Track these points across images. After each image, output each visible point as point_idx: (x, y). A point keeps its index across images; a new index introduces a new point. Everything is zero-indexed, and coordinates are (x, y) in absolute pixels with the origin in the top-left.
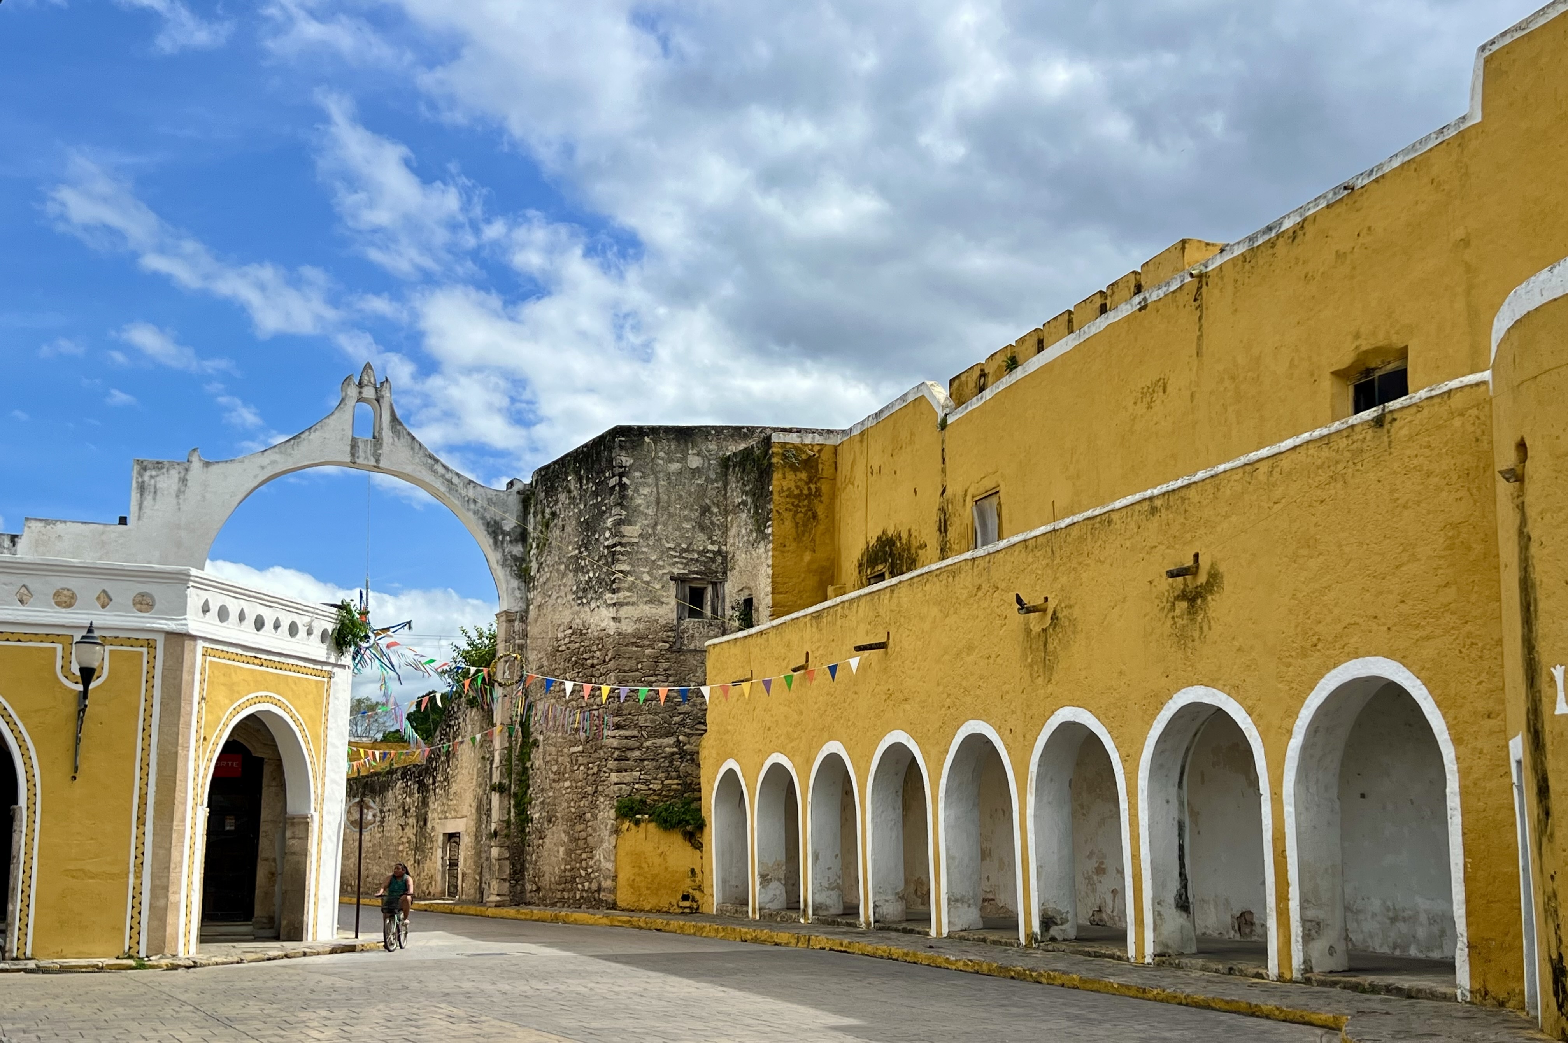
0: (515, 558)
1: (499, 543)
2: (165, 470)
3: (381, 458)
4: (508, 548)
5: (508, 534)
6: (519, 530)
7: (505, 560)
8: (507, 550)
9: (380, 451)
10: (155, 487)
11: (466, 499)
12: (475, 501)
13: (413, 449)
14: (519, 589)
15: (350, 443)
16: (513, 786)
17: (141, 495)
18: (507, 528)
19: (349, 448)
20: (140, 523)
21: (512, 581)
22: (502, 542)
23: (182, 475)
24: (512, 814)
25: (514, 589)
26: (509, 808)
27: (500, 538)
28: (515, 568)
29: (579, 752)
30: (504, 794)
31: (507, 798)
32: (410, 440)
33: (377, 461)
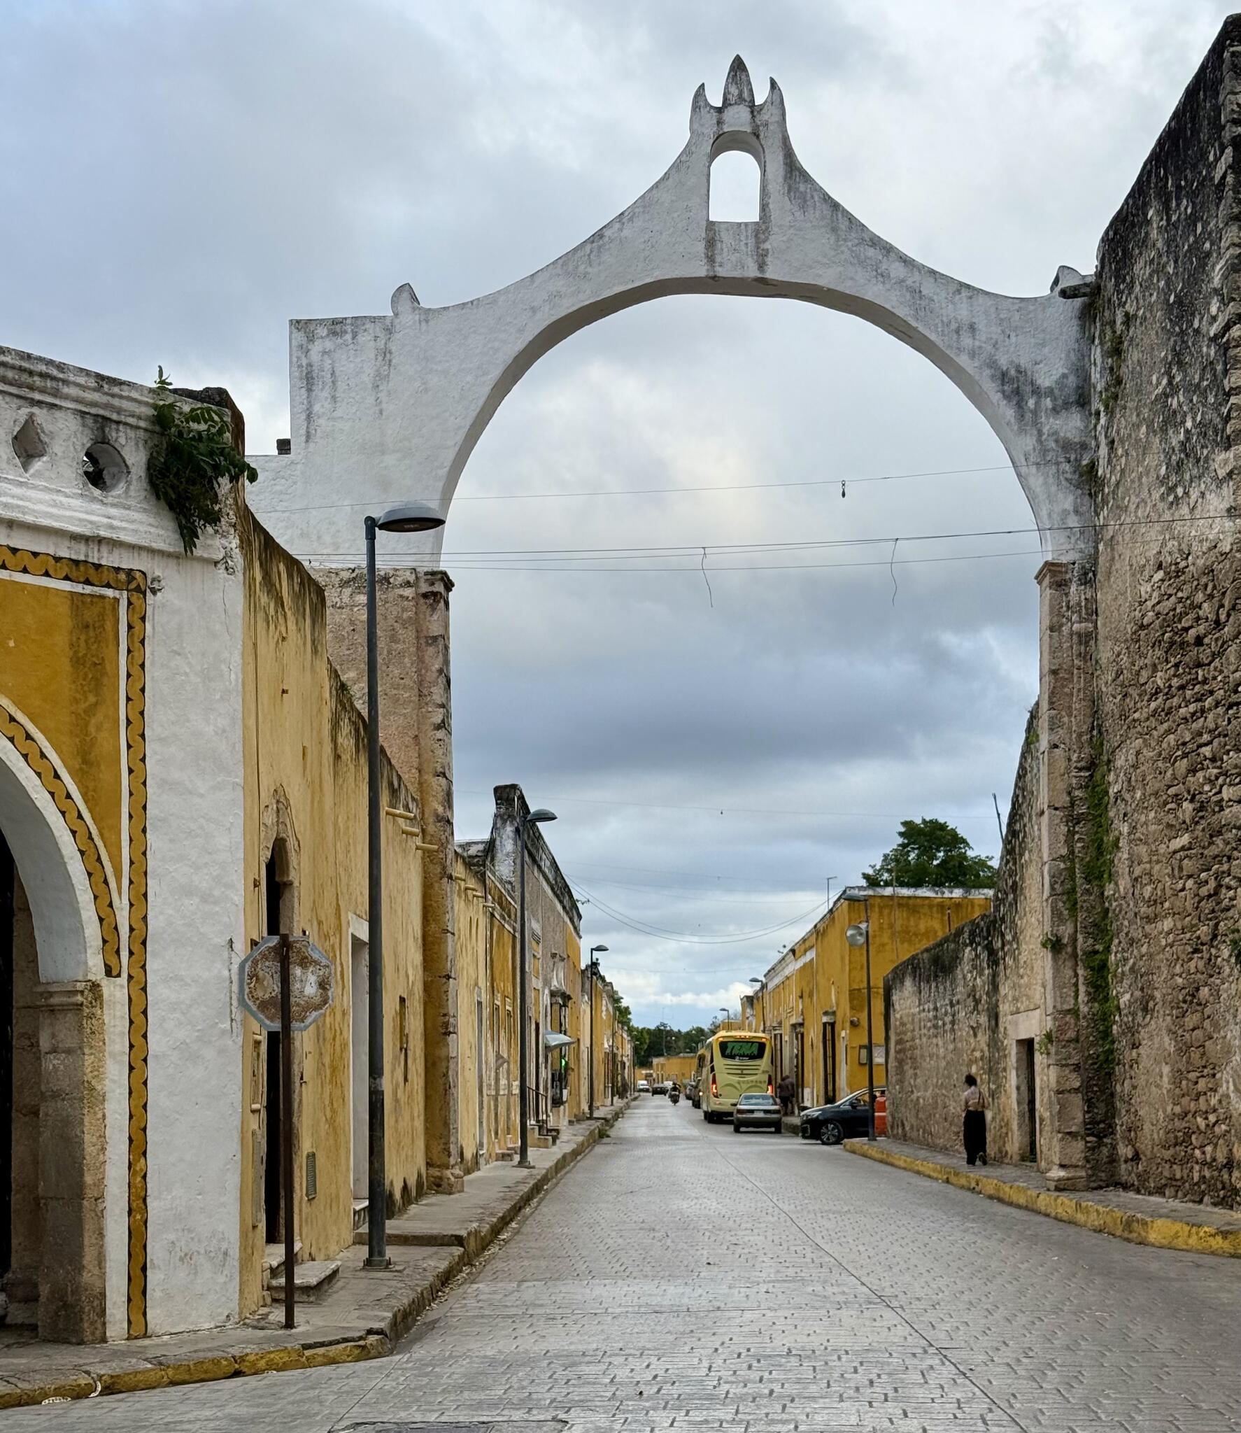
0: (1066, 446)
1: (1029, 416)
2: (348, 337)
3: (769, 259)
4: (1051, 424)
5: (1050, 392)
6: (1072, 381)
7: (1044, 452)
8: (1045, 430)
9: (767, 246)
10: (333, 374)
11: (954, 326)
12: (972, 328)
13: (834, 230)
14: (1076, 512)
15: (704, 235)
16: (1080, 938)
17: (309, 390)
18: (1045, 382)
19: (701, 247)
20: (311, 445)
21: (1061, 495)
22: (1035, 412)
23: (381, 344)
24: (1082, 997)
25: (1065, 513)
26: (1076, 985)
27: (1031, 403)
28: (1067, 467)
29: (1183, 848)
30: (1063, 955)
32: (827, 211)
33: (761, 266)
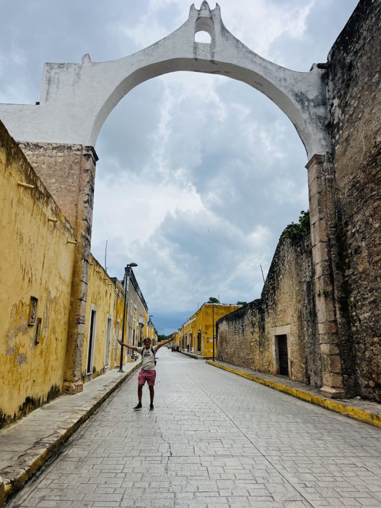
0: (319, 118)
1: (306, 108)
2: (65, 69)
3: (215, 55)
4: (313, 110)
5: (313, 100)
6: (320, 97)
7: (312, 119)
8: (312, 112)
9: (214, 50)
10: (58, 80)
11: (279, 78)
12: (285, 79)
13: (237, 47)
14: (324, 139)
15: (193, 45)
16: (336, 292)
17: (49, 85)
18: (311, 97)
19: (192, 49)
20: (47, 103)
21: (318, 133)
22: (308, 107)
23: (77, 71)
24: (338, 316)
25: (320, 139)
26: (335, 311)
27: (306, 104)
28: (320, 124)
30: (329, 299)
31: (331, 302)
32: (235, 42)
33: (213, 56)
